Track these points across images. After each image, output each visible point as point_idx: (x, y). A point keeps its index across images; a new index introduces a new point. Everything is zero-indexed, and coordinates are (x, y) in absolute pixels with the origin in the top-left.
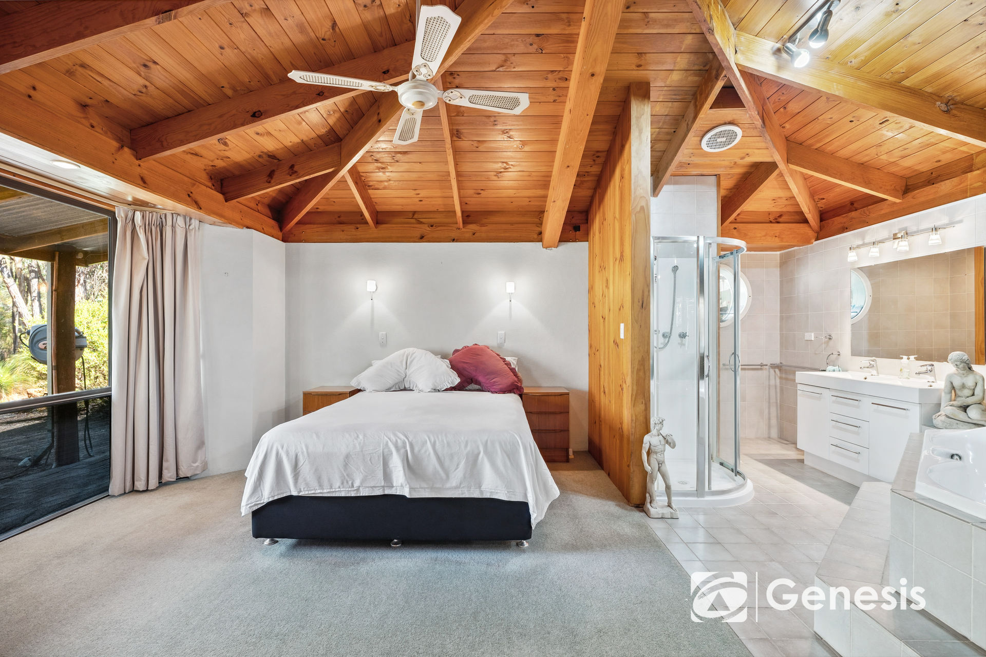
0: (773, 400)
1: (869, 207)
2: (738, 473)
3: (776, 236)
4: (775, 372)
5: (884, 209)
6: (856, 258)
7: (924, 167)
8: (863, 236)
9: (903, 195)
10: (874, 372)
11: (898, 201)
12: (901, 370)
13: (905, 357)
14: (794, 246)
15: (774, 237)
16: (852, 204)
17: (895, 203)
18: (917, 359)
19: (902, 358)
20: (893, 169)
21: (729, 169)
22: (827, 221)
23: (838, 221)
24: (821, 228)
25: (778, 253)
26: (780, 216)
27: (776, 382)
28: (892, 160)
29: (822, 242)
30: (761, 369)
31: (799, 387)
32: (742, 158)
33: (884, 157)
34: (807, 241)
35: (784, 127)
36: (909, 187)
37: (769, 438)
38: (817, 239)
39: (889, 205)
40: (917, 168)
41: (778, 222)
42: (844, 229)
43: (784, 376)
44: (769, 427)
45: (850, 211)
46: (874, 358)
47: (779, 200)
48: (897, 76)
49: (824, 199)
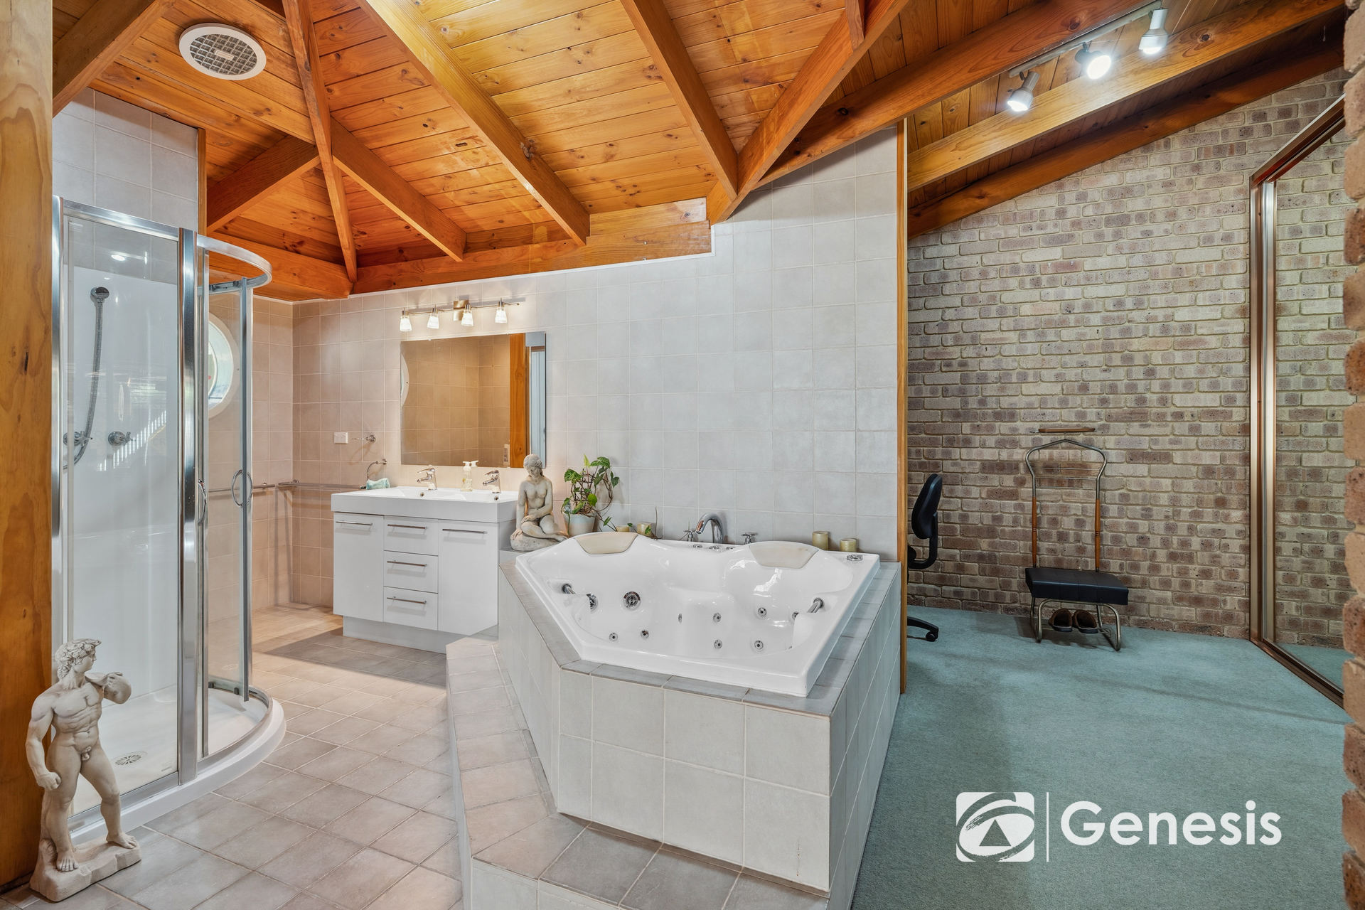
0: (282, 543)
1: (424, 260)
2: (250, 694)
3: (295, 275)
4: (285, 496)
5: (441, 266)
6: (410, 328)
7: (486, 225)
8: (416, 298)
9: (464, 253)
10: (432, 486)
11: (458, 259)
12: (463, 481)
13: (467, 463)
14: (318, 296)
15: (292, 275)
16: (401, 250)
17: (454, 262)
18: (478, 465)
19: (464, 465)
20: (455, 216)
21: (224, 125)
22: (367, 268)
23: (383, 271)
24: (359, 276)
25: (291, 303)
26: (301, 243)
27: (286, 513)
28: (458, 203)
29: (360, 298)
30: (263, 494)
31: (337, 517)
32: (258, 113)
33: (451, 195)
34: (339, 293)
35: (330, 91)
36: (469, 246)
37: (277, 605)
38: (352, 292)
39: (447, 262)
40: (480, 223)
41: (297, 252)
42: (390, 285)
43: (300, 501)
44: (276, 587)
45: (398, 260)
46: (430, 466)
47: (301, 215)
48: (489, 85)
49: (365, 233)
